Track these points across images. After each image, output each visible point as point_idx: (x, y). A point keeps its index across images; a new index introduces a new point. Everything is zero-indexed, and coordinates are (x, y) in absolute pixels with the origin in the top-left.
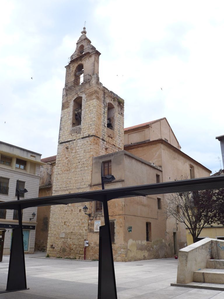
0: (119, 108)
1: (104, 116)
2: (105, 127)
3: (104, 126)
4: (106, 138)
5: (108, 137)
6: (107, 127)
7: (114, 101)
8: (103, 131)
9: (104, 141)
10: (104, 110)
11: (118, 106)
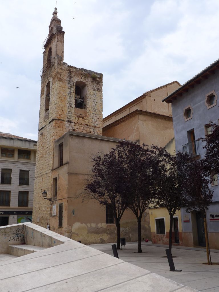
0: (94, 84)
1: (70, 97)
2: (72, 107)
3: (70, 107)
4: (74, 119)
5: (77, 117)
6: (75, 107)
7: (85, 78)
8: (69, 113)
9: (71, 122)
10: (70, 90)
11: (92, 82)
